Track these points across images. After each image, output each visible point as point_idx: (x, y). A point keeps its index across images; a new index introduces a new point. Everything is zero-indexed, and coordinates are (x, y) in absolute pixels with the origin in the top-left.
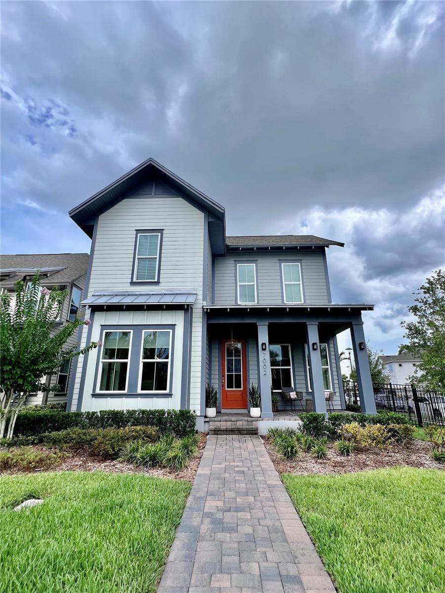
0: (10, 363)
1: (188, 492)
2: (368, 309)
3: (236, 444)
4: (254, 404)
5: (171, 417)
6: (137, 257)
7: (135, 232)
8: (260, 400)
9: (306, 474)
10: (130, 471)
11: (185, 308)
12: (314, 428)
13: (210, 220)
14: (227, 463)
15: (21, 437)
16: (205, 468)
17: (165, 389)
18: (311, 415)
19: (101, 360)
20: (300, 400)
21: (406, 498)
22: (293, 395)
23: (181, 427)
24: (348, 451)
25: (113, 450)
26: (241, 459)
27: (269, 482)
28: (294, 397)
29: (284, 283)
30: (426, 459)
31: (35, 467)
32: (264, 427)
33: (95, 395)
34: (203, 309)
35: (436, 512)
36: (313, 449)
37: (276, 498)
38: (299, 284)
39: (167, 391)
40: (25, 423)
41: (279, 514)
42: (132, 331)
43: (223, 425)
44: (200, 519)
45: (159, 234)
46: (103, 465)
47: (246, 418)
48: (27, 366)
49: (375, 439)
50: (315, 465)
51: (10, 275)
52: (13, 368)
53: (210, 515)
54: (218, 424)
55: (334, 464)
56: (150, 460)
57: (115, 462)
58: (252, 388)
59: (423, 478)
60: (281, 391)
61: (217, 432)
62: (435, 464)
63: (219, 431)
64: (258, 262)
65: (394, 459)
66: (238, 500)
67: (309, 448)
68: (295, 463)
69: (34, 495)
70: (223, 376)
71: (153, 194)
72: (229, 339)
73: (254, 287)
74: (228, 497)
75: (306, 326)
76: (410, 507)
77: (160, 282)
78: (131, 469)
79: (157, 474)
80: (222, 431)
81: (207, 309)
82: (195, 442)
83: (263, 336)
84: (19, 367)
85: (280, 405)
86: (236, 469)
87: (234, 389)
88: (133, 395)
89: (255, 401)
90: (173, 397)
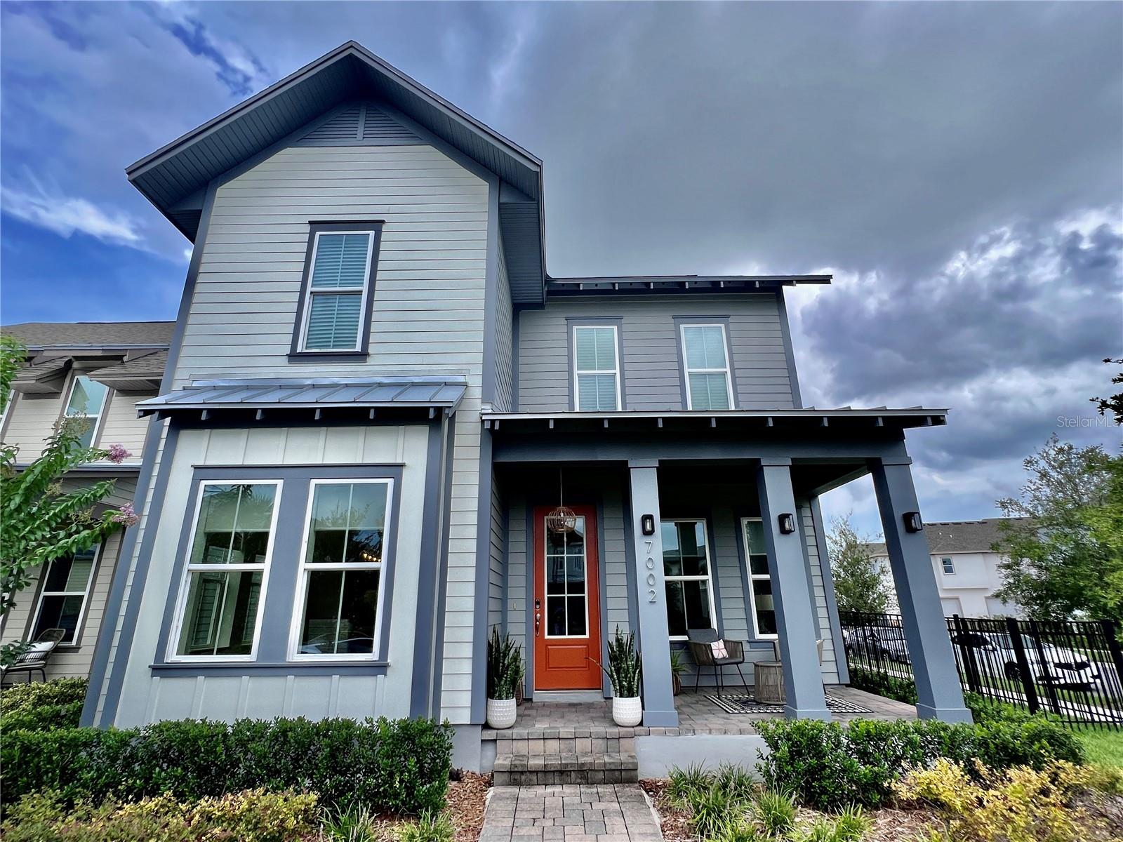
2: (929, 420)
4: (621, 686)
6: (309, 289)
7: (308, 228)
8: (641, 672)
11: (431, 419)
13: (503, 200)
17: (367, 648)
19: (188, 566)
20: (738, 664)
22: (718, 650)
23: (401, 781)
28: (721, 656)
29: (687, 370)
32: (655, 758)
33: (161, 670)
34: (483, 421)
38: (724, 374)
39: (372, 656)
42: (280, 483)
43: (539, 754)
45: (372, 233)
47: (601, 729)
54: (521, 747)
58: (617, 640)
60: (685, 638)
61: (518, 776)
63: (522, 773)
70: (537, 603)
71: (360, 136)
72: (552, 505)
73: (614, 383)
75: (761, 468)
77: (367, 355)
80: (531, 772)
81: (493, 422)
83: (645, 497)
87: (567, 637)
88: (274, 668)
89: (626, 677)
90: (389, 671)
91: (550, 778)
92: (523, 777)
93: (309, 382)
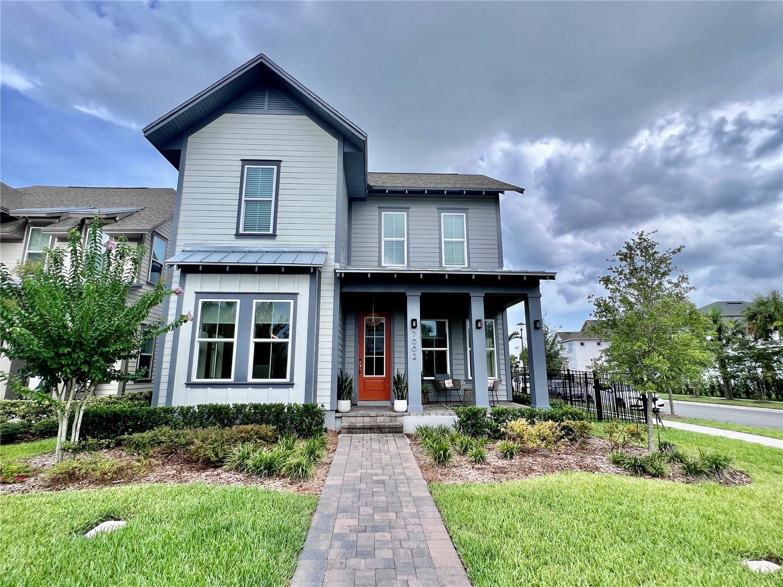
0: (68, 344)
1: (313, 508)
2: (548, 277)
3: (376, 446)
4: (398, 395)
5: (293, 412)
6: (244, 199)
7: (240, 163)
8: (407, 389)
9: (460, 483)
10: (239, 482)
11: (312, 272)
12: (473, 426)
13: (346, 150)
14: (364, 471)
15: (91, 440)
16: (335, 478)
17: (284, 377)
18: (470, 410)
19: (197, 339)
20: (457, 390)
21: (576, 511)
22: (448, 384)
23: (305, 426)
24: (512, 454)
25: (217, 455)
26: (380, 465)
27: (414, 494)
28: (450, 386)
29: (443, 239)
30: (603, 462)
31: (112, 479)
32: (411, 423)
33: (190, 385)
34: (336, 273)
35: (609, 527)
36: (470, 452)
37: (422, 513)
38: (463, 242)
39: (287, 380)
40: (96, 420)
41: (426, 534)
42: (238, 301)
43: (359, 422)
44: (329, 542)
45: (275, 167)
46: (203, 475)
47: (389, 413)
48: (94, 349)
49: (545, 440)
50: (472, 471)
51: (60, 216)
52: (74, 350)
53: (340, 537)
54: (353, 420)
55: (494, 470)
56: (265, 469)
57: (219, 471)
58: (398, 375)
59: (598, 485)
60: (433, 378)
61: (351, 430)
62: (612, 468)
63: (353, 429)
64: (410, 210)
65: (565, 462)
66: (376, 517)
67: (466, 450)
68: (447, 469)
69: (112, 515)
70: (360, 360)
71: (266, 108)
72: (369, 313)
73: (403, 244)
74: (363, 513)
75: (469, 298)
76: (579, 521)
77: (276, 235)
78: (240, 479)
79: (275, 485)
80: (357, 428)
81: (341, 273)
82: (323, 444)
83: (414, 311)
84: (82, 350)
85: (432, 396)
86: (374, 478)
87: (374, 376)
88: (241, 384)
89: (401, 391)
90: (294, 387)
91: (366, 430)
92: (354, 431)
93: (246, 249)
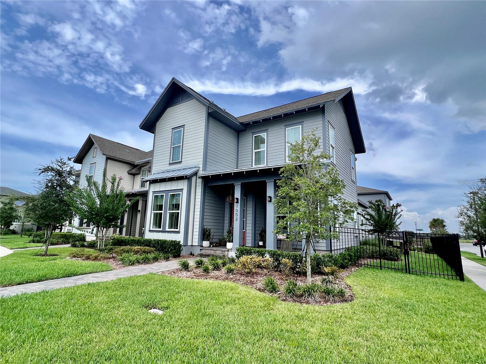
4: (229, 240)
6: (172, 146)
7: (172, 130)
19: (153, 212)
29: (287, 145)
33: (150, 231)
39: (178, 230)
42: (165, 194)
45: (183, 129)
47: (222, 249)
54: (207, 251)
71: (181, 101)
73: (265, 153)
75: (266, 184)
77: (182, 162)
83: (237, 193)
88: (164, 231)
90: (180, 233)
91: (207, 257)
93: (172, 170)
